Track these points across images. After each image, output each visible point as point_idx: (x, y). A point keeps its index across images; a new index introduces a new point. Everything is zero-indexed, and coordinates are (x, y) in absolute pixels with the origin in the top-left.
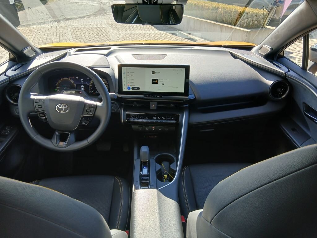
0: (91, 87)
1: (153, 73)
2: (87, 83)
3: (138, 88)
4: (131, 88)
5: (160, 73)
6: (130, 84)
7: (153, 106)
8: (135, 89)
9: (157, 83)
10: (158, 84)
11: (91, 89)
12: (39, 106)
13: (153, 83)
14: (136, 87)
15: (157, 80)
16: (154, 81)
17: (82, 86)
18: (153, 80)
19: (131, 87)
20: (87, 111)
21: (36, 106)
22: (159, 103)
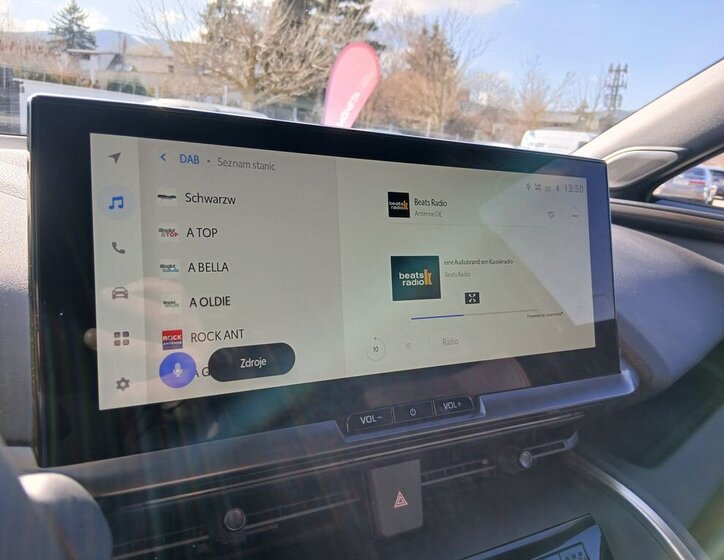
1: (398, 206)
3: (279, 356)
4: (202, 362)
5: (442, 204)
6: (190, 321)
7: (401, 501)
9: (432, 292)
10: (437, 295)
13: (400, 293)
14: (253, 351)
15: (432, 263)
16: (411, 279)
18: (399, 264)
19: (200, 354)
22: (434, 461)
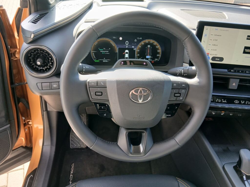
0: (138, 53)
2: (133, 47)
4: (211, 58)
6: (211, 52)
7: (234, 84)
8: (217, 59)
11: (139, 55)
12: (97, 94)
16: (247, 50)
17: (127, 51)
18: (246, 48)
20: (175, 96)
21: (92, 94)
